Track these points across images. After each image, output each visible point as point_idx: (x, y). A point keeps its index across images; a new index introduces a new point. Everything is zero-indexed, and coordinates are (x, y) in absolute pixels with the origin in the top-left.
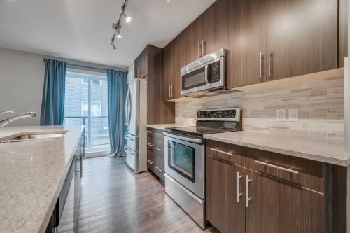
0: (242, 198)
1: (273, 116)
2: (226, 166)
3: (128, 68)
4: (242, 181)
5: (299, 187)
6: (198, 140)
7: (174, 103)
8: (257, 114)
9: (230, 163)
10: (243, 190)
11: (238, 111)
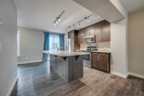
0: (98, 60)
1: (103, 48)
2: (96, 56)
3: (64, 34)
4: (98, 57)
5: (105, 56)
6: (90, 52)
7: (80, 45)
8: (100, 47)
9: (96, 55)
10: (98, 59)
11: (97, 47)
